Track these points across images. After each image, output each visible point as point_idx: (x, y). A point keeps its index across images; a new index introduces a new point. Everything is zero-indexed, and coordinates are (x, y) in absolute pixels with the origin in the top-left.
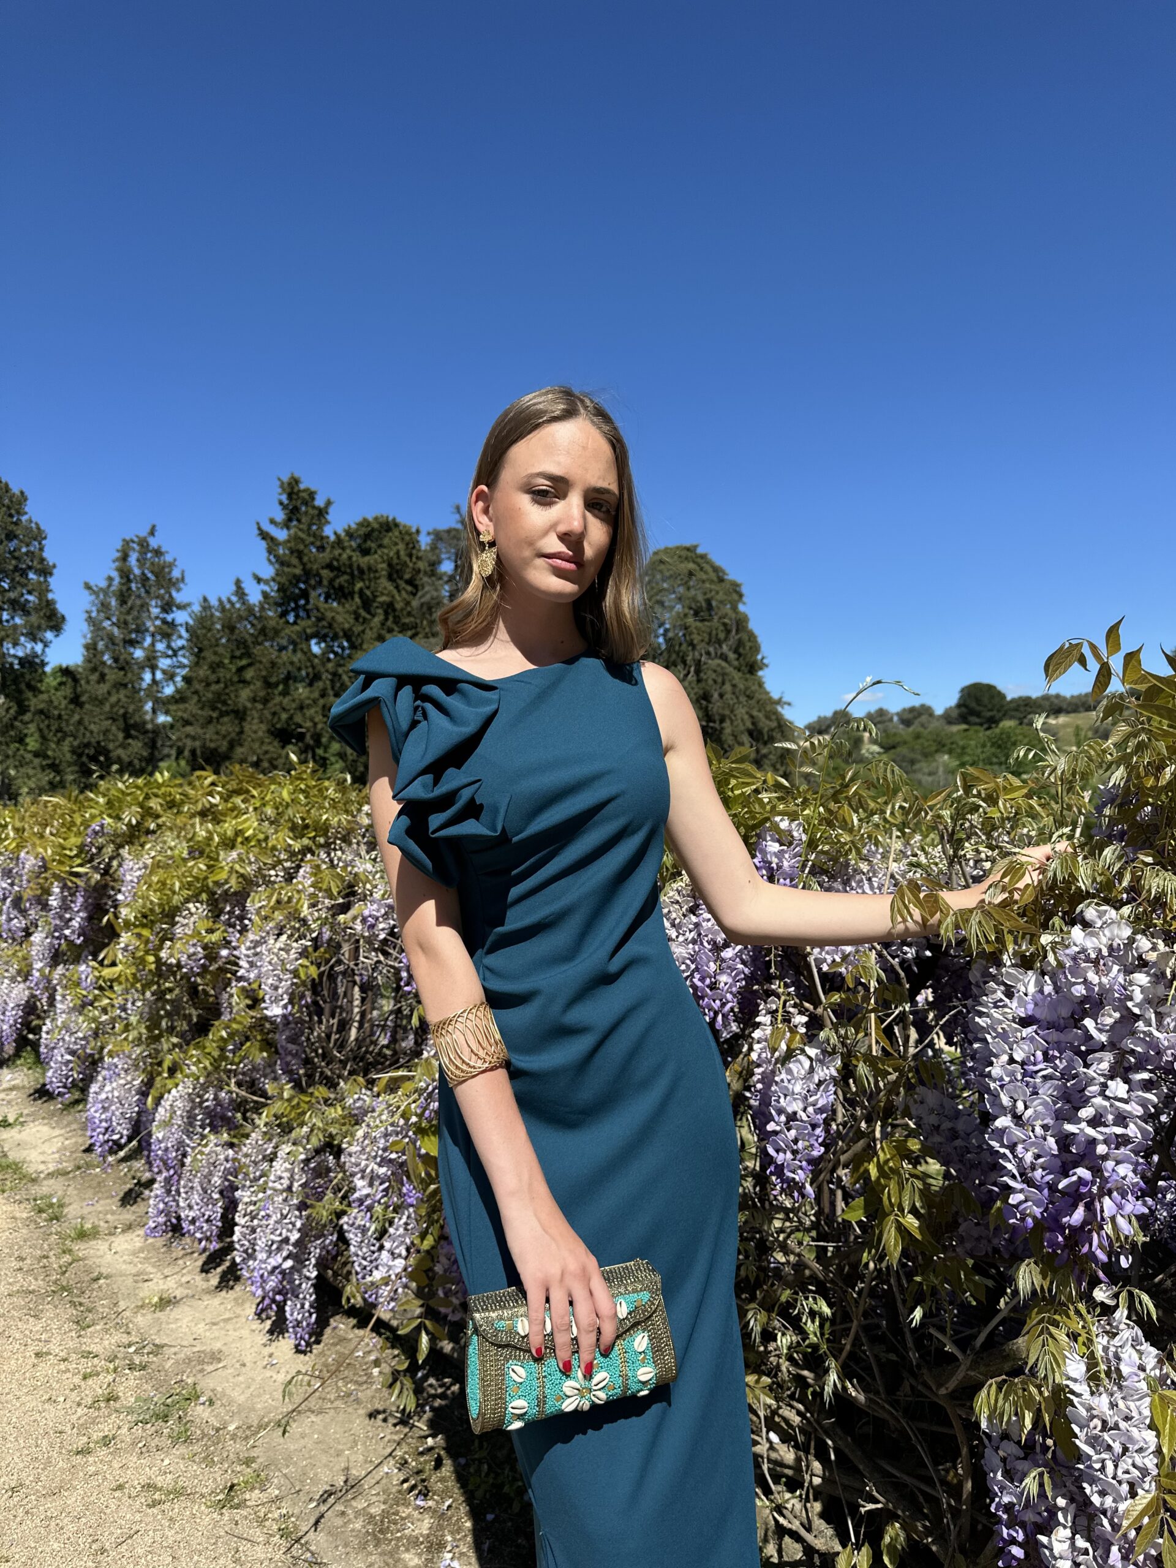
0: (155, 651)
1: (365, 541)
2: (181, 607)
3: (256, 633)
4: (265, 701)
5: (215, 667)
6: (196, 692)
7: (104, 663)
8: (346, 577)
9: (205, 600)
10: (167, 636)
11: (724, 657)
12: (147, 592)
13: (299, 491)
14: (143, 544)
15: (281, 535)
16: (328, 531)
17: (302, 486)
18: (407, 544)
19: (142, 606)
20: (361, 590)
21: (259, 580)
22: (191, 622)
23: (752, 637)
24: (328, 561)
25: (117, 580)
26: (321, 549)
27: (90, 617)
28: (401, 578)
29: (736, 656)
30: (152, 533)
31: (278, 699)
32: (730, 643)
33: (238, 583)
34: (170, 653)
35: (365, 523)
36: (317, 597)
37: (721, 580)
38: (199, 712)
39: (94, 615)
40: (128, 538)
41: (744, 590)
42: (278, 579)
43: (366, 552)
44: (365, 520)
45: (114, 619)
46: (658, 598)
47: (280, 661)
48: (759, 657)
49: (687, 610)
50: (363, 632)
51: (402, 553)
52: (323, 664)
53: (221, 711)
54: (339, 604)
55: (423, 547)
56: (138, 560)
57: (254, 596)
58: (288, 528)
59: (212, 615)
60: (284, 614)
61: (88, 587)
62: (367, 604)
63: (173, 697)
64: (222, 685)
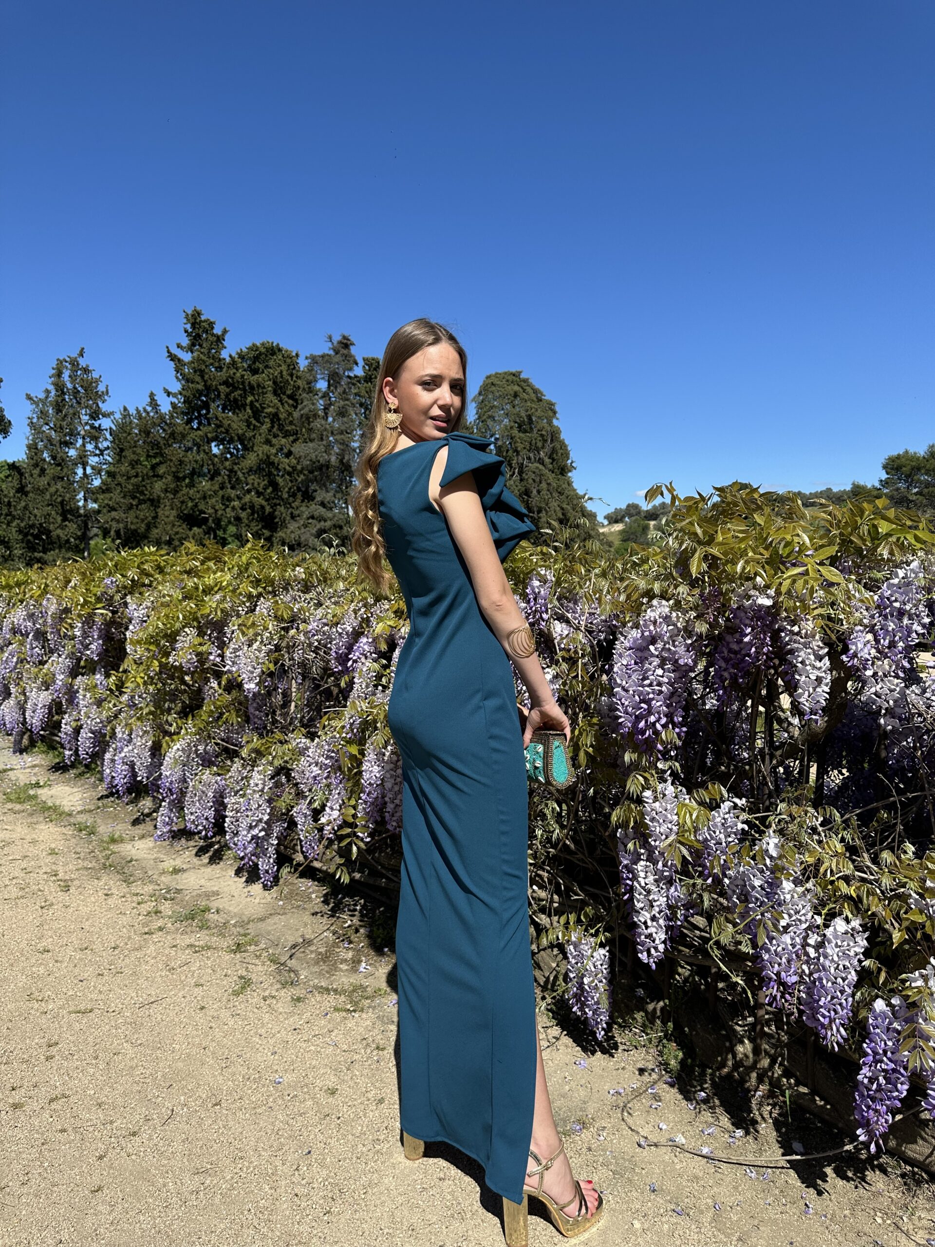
0: (86, 451)
1: (254, 363)
2: (106, 415)
3: (167, 437)
4: (175, 492)
5: (134, 464)
6: (119, 484)
7: (44, 460)
8: (240, 392)
9: (125, 409)
10: (95, 439)
11: (541, 461)
12: (79, 403)
13: (201, 321)
14: (74, 363)
15: (187, 357)
16: (225, 354)
17: (203, 318)
18: (289, 366)
19: (74, 414)
20: (252, 402)
21: (169, 394)
22: (114, 428)
23: (563, 446)
24: (225, 379)
25: (53, 393)
26: (219, 368)
27: (32, 423)
28: (284, 394)
29: (551, 461)
30: (81, 354)
31: (185, 490)
32: (546, 450)
33: (152, 395)
34: (98, 452)
35: (254, 348)
36: (216, 408)
37: (540, 400)
38: (122, 500)
39: (35, 420)
40: (61, 358)
41: (557, 408)
42: (184, 393)
43: (255, 372)
44: (254, 345)
45: (52, 425)
46: (490, 413)
47: (186, 459)
48: (569, 461)
49: (512, 424)
50: (254, 436)
51: (284, 373)
52: (222, 462)
53: (139, 500)
54: (233, 413)
55: (302, 369)
56: (70, 376)
57: (165, 407)
58: (192, 352)
59: (131, 422)
60: (189, 422)
61: (29, 397)
62: (257, 413)
63: (100, 488)
64: (140, 479)
